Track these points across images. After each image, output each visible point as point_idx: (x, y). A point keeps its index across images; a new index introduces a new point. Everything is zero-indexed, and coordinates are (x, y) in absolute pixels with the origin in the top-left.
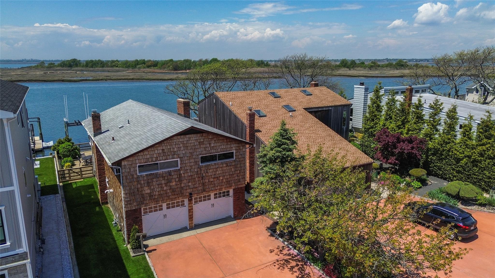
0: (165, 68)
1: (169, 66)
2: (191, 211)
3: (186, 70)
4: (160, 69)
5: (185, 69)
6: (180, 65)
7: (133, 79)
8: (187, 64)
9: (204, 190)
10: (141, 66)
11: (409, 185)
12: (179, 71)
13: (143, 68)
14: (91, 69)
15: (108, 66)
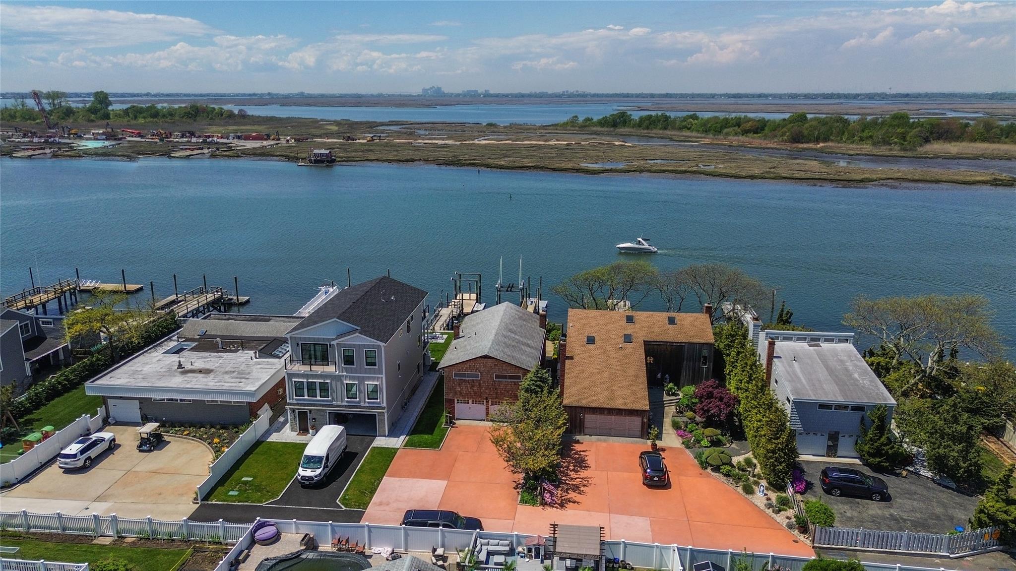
0: (775, 136)
1: (783, 134)
3: (818, 143)
4: (765, 139)
5: (817, 140)
6: (806, 134)
7: (685, 172)
8: (823, 129)
9: (497, 398)
10: (731, 130)
11: (698, 441)
12: (801, 146)
13: (734, 136)
14: (645, 131)
15: (674, 128)
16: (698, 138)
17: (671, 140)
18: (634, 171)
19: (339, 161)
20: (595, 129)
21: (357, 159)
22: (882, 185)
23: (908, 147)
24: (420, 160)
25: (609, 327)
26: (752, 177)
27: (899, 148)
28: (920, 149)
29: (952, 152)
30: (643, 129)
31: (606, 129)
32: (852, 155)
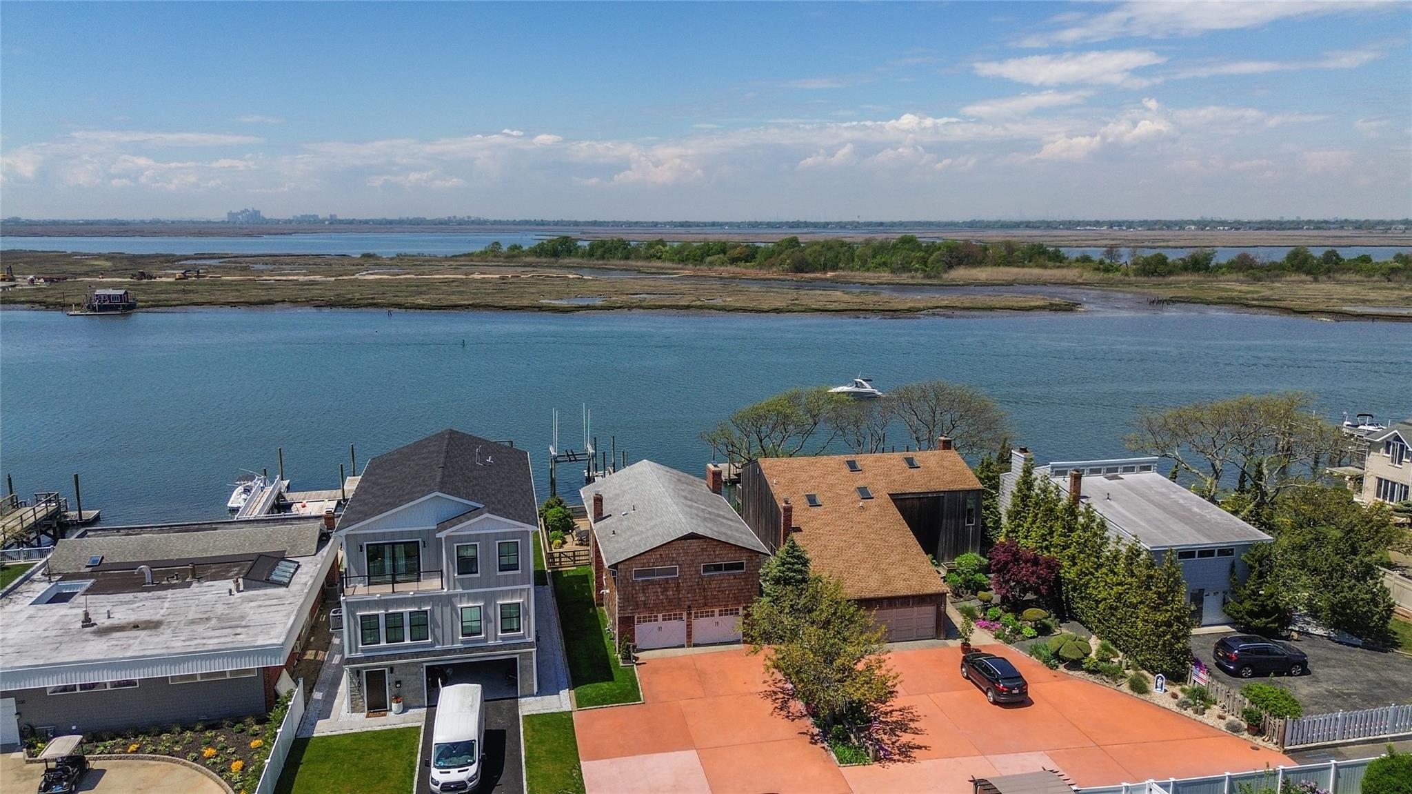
0: (773, 265)
1: (783, 262)
2: (689, 626)
3: (826, 273)
4: (761, 269)
5: (824, 269)
6: (810, 260)
7: (688, 307)
8: (830, 254)
9: (706, 605)
10: (715, 258)
11: (1017, 631)
12: (807, 275)
13: (720, 266)
14: (601, 262)
15: (638, 258)
16: (674, 269)
17: (640, 272)
18: (620, 307)
19: (142, 307)
20: (528, 259)
21: (174, 303)
22: (934, 314)
23: (932, 274)
24: (283, 301)
25: (831, 479)
26: (777, 311)
27: (922, 275)
28: (945, 276)
29: (981, 278)
30: (597, 259)
31: (545, 260)
32: (874, 284)
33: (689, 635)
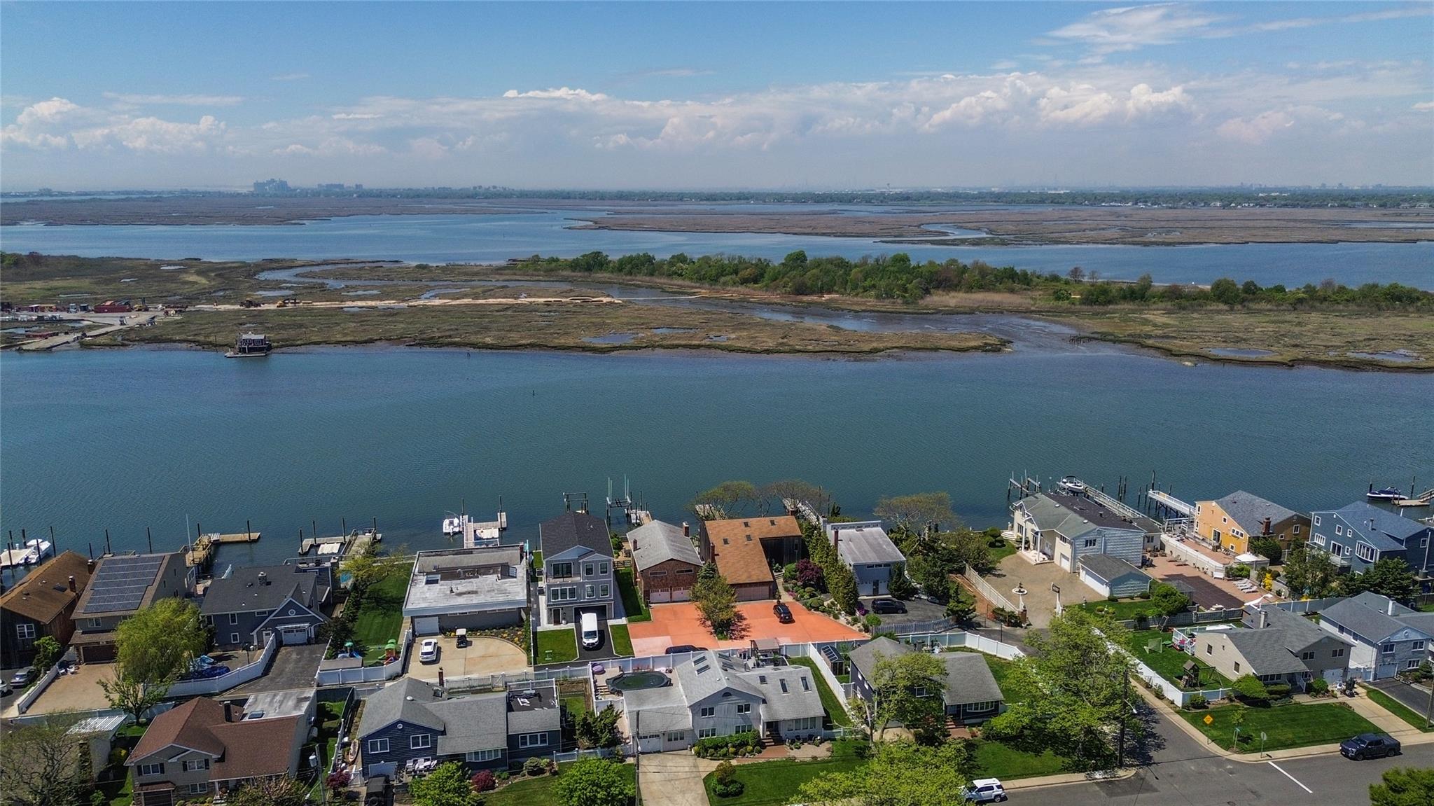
0: (778, 287)
1: (785, 284)
2: (671, 594)
3: (823, 295)
4: (767, 291)
5: (821, 292)
6: (809, 284)
8: (826, 278)
9: (677, 586)
10: (728, 278)
11: (802, 596)
12: (806, 298)
13: (733, 286)
14: (629, 278)
15: (662, 274)
16: (693, 287)
17: (662, 291)
18: (645, 347)
19: (277, 347)
20: (565, 273)
21: (299, 342)
22: (889, 356)
23: (910, 300)
24: (380, 339)
25: (736, 531)
26: (768, 352)
28: (921, 302)
29: (951, 305)
30: (626, 275)
31: (579, 274)
32: (858, 312)
33: (671, 597)
